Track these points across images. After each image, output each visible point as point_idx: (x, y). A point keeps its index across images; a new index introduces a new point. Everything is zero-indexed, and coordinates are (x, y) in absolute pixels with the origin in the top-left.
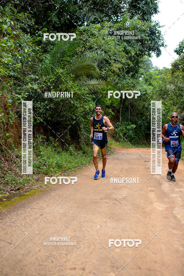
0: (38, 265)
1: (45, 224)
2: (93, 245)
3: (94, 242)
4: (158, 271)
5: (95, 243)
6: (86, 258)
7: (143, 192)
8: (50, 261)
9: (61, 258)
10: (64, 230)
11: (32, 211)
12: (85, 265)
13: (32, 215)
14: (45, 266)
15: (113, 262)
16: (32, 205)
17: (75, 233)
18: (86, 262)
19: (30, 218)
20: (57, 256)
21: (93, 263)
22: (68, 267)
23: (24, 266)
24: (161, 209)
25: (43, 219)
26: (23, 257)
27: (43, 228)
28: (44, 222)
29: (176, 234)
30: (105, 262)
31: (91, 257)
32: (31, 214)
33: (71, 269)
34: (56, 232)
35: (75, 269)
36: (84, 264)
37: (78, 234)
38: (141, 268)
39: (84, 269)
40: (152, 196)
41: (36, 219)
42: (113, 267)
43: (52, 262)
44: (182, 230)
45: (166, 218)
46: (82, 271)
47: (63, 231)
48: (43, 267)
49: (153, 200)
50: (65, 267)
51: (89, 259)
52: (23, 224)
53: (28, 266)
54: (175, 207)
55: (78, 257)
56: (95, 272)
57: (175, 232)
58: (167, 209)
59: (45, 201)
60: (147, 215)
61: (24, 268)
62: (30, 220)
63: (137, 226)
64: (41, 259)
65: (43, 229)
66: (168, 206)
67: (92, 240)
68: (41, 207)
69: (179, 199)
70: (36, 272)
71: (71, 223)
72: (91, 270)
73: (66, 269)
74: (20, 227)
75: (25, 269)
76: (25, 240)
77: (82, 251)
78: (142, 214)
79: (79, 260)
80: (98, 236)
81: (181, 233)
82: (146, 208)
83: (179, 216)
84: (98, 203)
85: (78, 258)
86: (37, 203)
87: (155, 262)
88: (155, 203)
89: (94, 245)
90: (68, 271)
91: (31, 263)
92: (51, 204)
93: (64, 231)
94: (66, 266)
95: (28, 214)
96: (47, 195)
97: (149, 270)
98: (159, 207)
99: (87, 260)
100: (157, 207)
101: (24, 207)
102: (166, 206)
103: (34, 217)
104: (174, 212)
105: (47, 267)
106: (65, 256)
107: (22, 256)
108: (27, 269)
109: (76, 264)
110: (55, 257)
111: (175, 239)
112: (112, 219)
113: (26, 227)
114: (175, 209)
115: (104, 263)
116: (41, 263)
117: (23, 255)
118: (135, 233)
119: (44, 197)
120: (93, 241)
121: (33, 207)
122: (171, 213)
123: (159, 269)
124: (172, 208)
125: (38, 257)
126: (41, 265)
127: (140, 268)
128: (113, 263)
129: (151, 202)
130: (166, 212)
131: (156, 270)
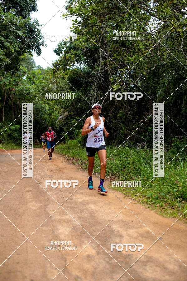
4: (19, 271)
7: (19, 194)
24: (35, 208)
29: (45, 231)
40: (28, 197)
44: (52, 226)
45: (38, 216)
49: (29, 200)
54: (49, 205)
57: (44, 228)
58: (41, 208)
60: (19, 217)
63: (5, 229)
66: (42, 205)
69: (55, 196)
78: (13, 216)
81: (50, 229)
82: (19, 209)
83: (51, 213)
87: (18, 263)
88: (30, 203)
98: (34, 206)
100: (31, 206)
102: (40, 205)
104: (47, 210)
111: (43, 235)
114: (49, 206)
118: (2, 237)
122: (44, 210)
123: (20, 269)
124: (46, 206)
129: (26, 203)
130: (39, 210)
131: (17, 271)
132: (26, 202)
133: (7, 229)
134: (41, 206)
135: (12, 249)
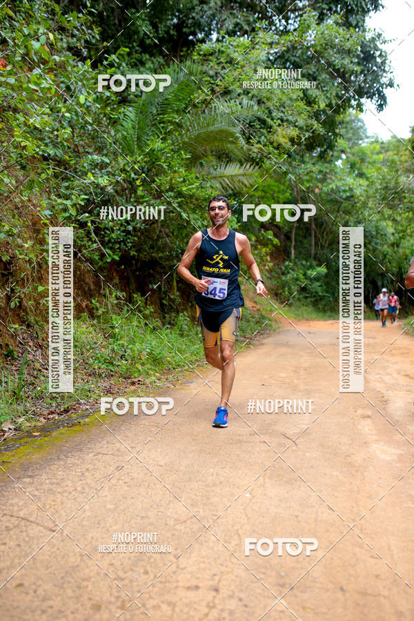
0: (115, 579)
1: (128, 488)
2: (236, 537)
3: (237, 531)
4: (385, 597)
5: (240, 532)
6: (222, 565)
7: (345, 420)
8: (142, 571)
9: (165, 565)
10: (170, 502)
11: (97, 459)
12: (219, 581)
13: (98, 469)
14: (131, 581)
15: (283, 574)
16: (98, 445)
17: (196, 509)
18: (222, 573)
19: (93, 475)
20: (155, 560)
21: (237, 576)
22: (180, 584)
23: (83, 580)
24: (387, 458)
25: (122, 478)
26: (81, 560)
27: (124, 498)
28: (125, 483)
30: (264, 573)
31: (232, 563)
32: (96, 467)
33: (188, 588)
34: (151, 506)
35: (197, 588)
36: (217, 578)
37: (201, 511)
38: (345, 588)
39: (217, 590)
40: (366, 429)
41: (108, 477)
42: (283, 586)
43: (146, 573)
46: (214, 593)
47: (169, 504)
48: (126, 581)
49: (370, 437)
50: (175, 585)
51: (227, 566)
52: (79, 489)
53: (93, 580)
55: (204, 562)
56: (242, 595)
58: (401, 458)
59: (127, 436)
60: (357, 472)
61: (85, 583)
62: (95, 478)
63: (333, 495)
64: (122, 565)
65: (124, 500)
66: (403, 452)
67: (233, 526)
68: (118, 450)
70: (111, 595)
71: (185, 486)
72: (233, 592)
73: (177, 587)
74: (73, 493)
75: (87, 587)
76: (85, 523)
77: (212, 549)
78: (344, 469)
79: (204, 569)
80: (247, 516)
82: (353, 454)
84: (246, 442)
85: (202, 565)
86: (108, 443)
87: (377, 576)
88: (374, 445)
89: (239, 535)
90: (182, 593)
91: (98, 574)
92: (139, 445)
93: (171, 504)
94: (178, 581)
95: (90, 467)
96: (130, 423)
97: (364, 594)
98: (384, 452)
99: (223, 569)
100: (377, 452)
101: (81, 450)
102: (398, 452)
103: (102, 473)
105: (135, 584)
106: (174, 560)
107: (79, 559)
108: (90, 587)
109: (198, 578)
110: (152, 560)
112: (276, 479)
113: (84, 494)
115: (263, 576)
116: (121, 574)
117: (81, 555)
118: (330, 511)
119: (123, 428)
120: (235, 528)
121: (99, 450)
123: (386, 593)
125: (113, 561)
126: (122, 580)
127: (342, 589)
128: (282, 577)
129: (365, 443)
130: (398, 465)
131: (379, 595)
132: (364, 441)
133: (336, 494)
134: (402, 454)
135: (357, 541)
